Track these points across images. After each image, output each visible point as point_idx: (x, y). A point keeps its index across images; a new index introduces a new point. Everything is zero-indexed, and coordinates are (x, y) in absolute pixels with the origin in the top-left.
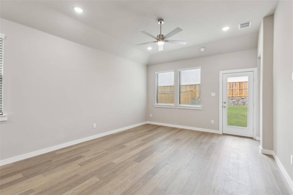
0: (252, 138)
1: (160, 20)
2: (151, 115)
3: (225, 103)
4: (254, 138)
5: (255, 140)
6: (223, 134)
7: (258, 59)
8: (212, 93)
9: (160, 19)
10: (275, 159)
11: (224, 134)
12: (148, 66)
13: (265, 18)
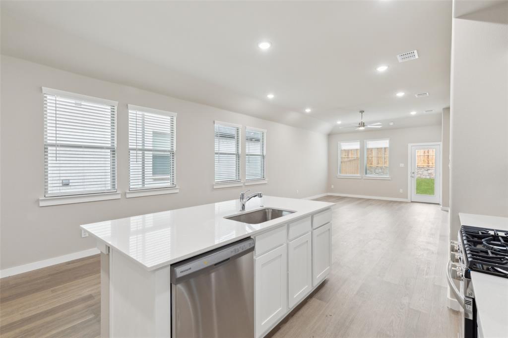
0: (438, 204)
1: (362, 112)
2: (333, 187)
3: (413, 173)
11: (412, 202)
12: (330, 136)
13: (444, 109)
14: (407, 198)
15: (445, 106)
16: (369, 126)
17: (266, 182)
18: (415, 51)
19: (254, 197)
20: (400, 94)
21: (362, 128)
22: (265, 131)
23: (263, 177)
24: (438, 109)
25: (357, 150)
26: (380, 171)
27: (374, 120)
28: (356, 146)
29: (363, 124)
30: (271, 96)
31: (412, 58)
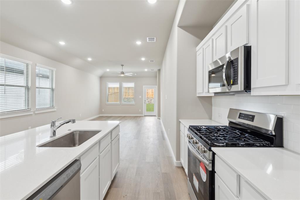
0: (155, 116)
1: (122, 65)
2: (103, 110)
11: (145, 116)
12: (101, 78)
13: (158, 70)
14: (143, 114)
15: (159, 69)
16: (126, 74)
17: (55, 110)
18: (155, 38)
19: (67, 123)
20: (143, 59)
21: (122, 75)
22: (55, 69)
23: (53, 106)
24: (156, 69)
25: (117, 88)
26: (126, 100)
27: (129, 71)
28: (117, 85)
29: (123, 73)
30: (62, 43)
31: (153, 41)
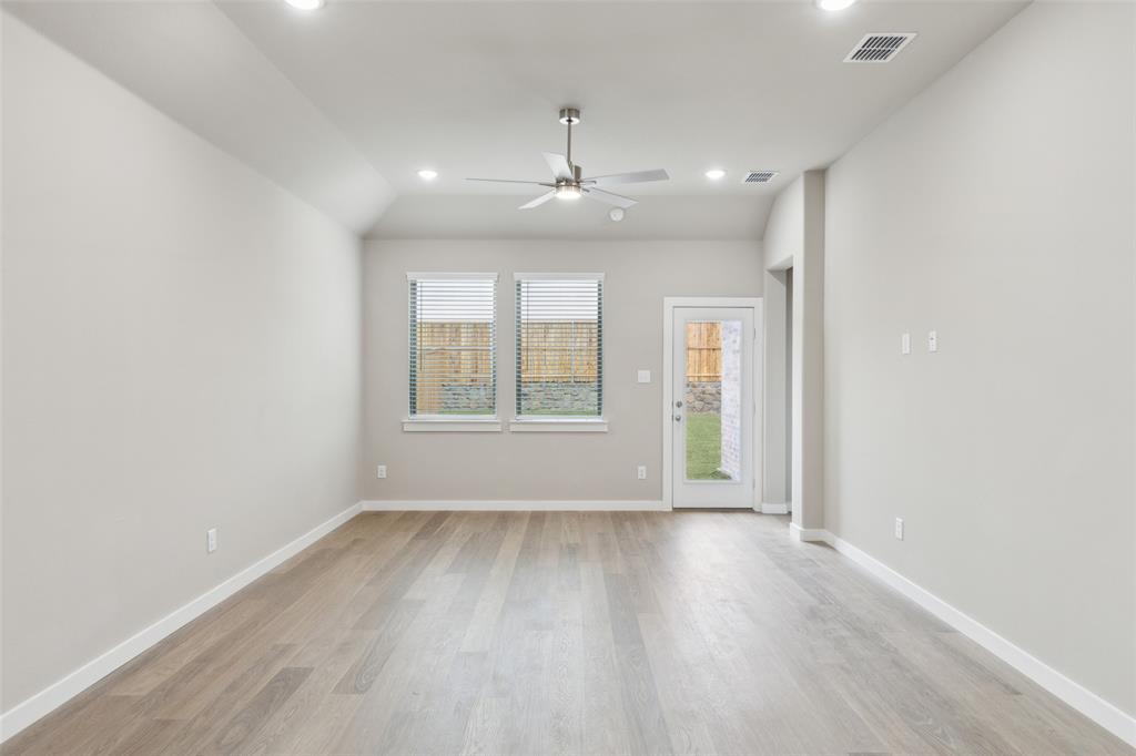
0: (749, 510)
2: (382, 471)
3: (679, 405)
4: (756, 509)
5: (760, 513)
6: (674, 509)
7: (766, 272)
8: (640, 372)
9: (569, 110)
10: (837, 548)
11: (678, 510)
12: (370, 242)
14: (662, 499)
